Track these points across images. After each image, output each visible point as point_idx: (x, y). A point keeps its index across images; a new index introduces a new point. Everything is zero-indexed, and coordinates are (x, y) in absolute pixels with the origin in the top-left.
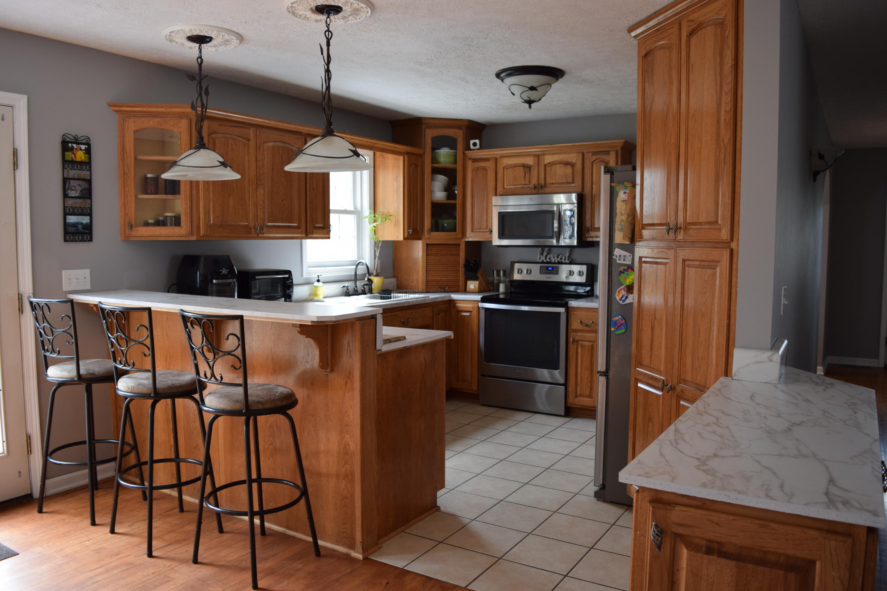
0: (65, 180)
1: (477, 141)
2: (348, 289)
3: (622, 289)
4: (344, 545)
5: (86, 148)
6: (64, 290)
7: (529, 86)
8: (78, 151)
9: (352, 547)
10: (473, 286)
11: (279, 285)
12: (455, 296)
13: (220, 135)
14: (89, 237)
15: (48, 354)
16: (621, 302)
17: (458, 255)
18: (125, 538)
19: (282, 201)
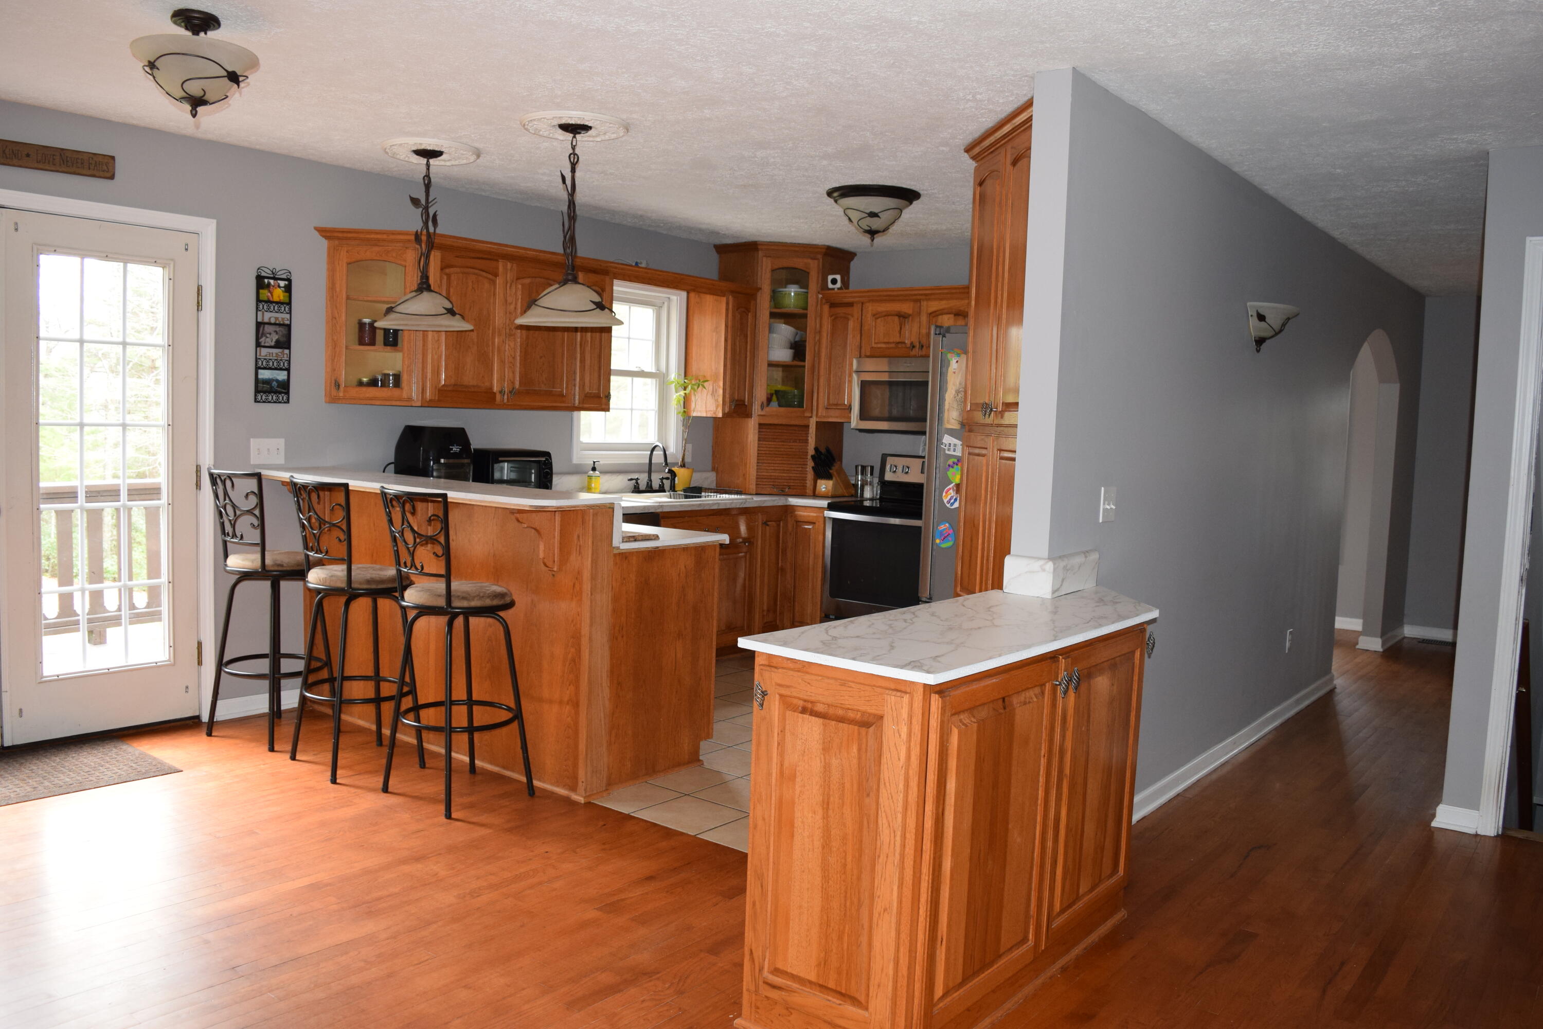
0: (259, 325)
1: (838, 277)
2: (637, 483)
3: (950, 489)
4: (565, 786)
5: (285, 284)
6: (252, 463)
7: (868, 211)
8: (276, 288)
9: (574, 788)
10: (824, 488)
11: (533, 471)
12: (794, 501)
13: (458, 270)
14: (285, 398)
15: (228, 539)
16: (948, 505)
17: (806, 441)
18: (307, 765)
19: (541, 357)
